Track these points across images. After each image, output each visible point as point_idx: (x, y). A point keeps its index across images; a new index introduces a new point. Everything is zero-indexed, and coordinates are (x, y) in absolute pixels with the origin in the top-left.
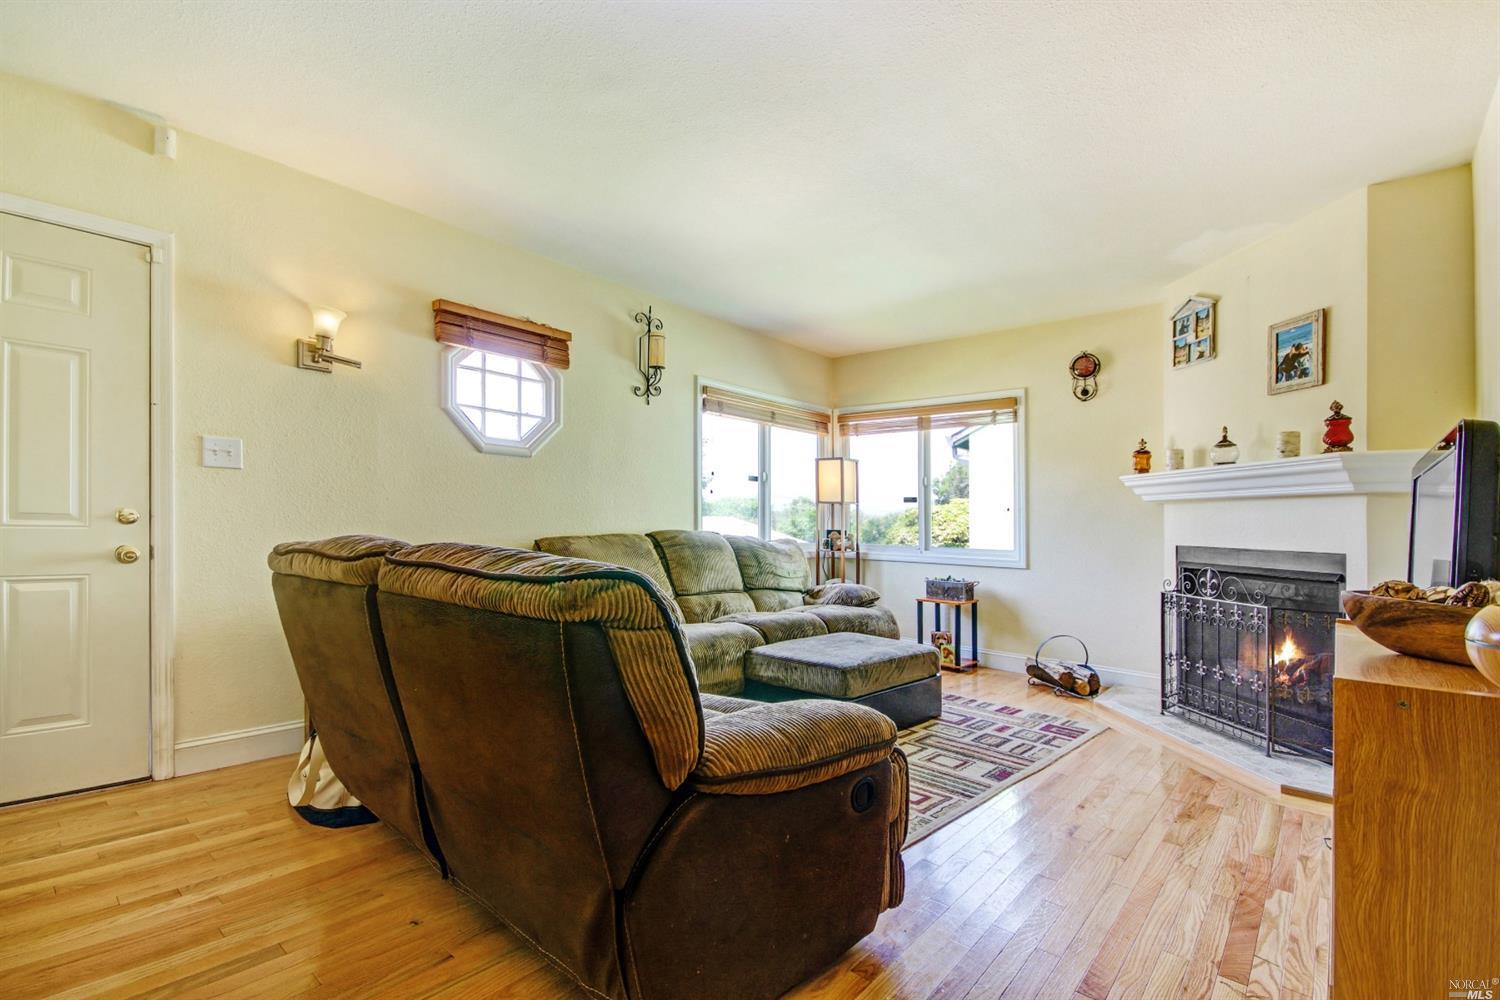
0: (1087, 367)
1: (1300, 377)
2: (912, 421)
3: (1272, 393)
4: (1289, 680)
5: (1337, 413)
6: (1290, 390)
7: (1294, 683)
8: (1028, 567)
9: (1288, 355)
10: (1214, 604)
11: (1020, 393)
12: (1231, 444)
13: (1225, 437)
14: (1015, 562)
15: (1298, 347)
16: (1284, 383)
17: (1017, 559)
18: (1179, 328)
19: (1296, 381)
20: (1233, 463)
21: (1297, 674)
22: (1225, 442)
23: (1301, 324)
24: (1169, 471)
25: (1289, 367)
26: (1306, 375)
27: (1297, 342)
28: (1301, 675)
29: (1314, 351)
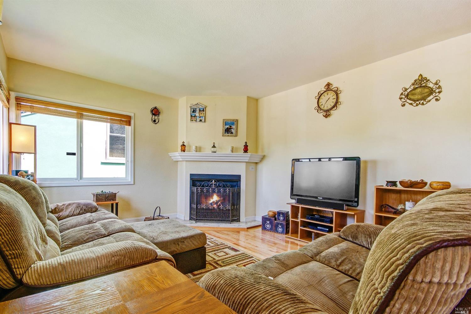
0: (155, 112)
1: (231, 134)
2: (73, 113)
3: (223, 136)
4: (217, 206)
5: (246, 144)
6: (228, 136)
7: (218, 206)
8: (134, 184)
9: (228, 128)
10: (215, 189)
11: (132, 115)
12: (215, 147)
13: (214, 145)
14: (130, 182)
15: (231, 126)
16: (226, 134)
17: (130, 181)
18: (192, 110)
19: (230, 134)
20: (216, 152)
21: (219, 204)
22: (214, 147)
23: (232, 121)
24: (194, 152)
25: (228, 131)
26: (232, 134)
27: (230, 125)
28: (220, 204)
29: (235, 129)
